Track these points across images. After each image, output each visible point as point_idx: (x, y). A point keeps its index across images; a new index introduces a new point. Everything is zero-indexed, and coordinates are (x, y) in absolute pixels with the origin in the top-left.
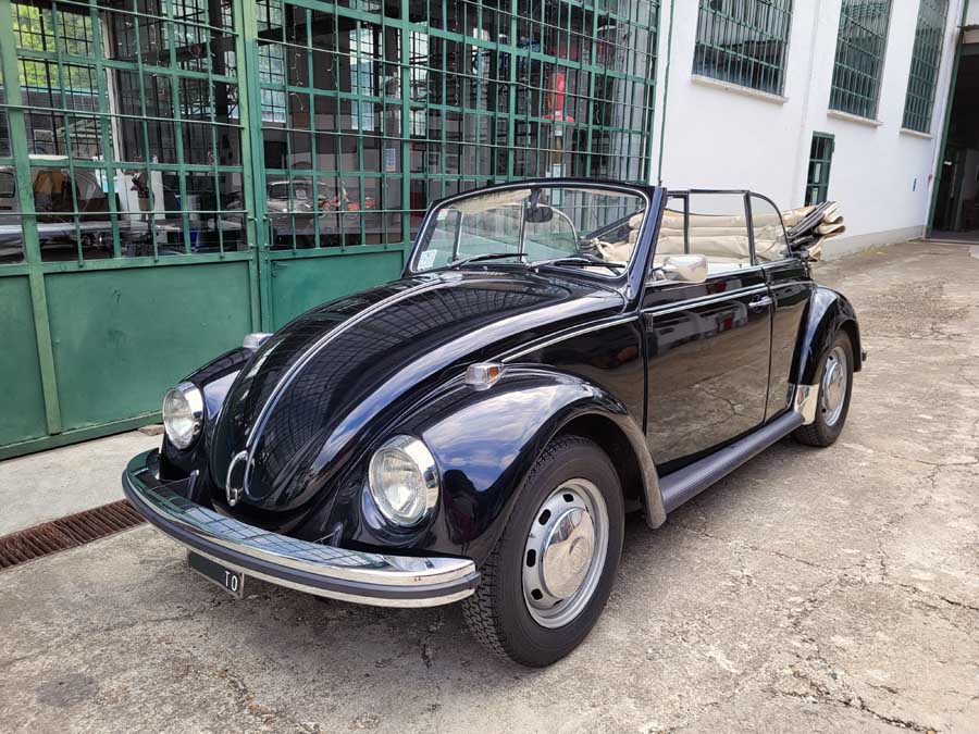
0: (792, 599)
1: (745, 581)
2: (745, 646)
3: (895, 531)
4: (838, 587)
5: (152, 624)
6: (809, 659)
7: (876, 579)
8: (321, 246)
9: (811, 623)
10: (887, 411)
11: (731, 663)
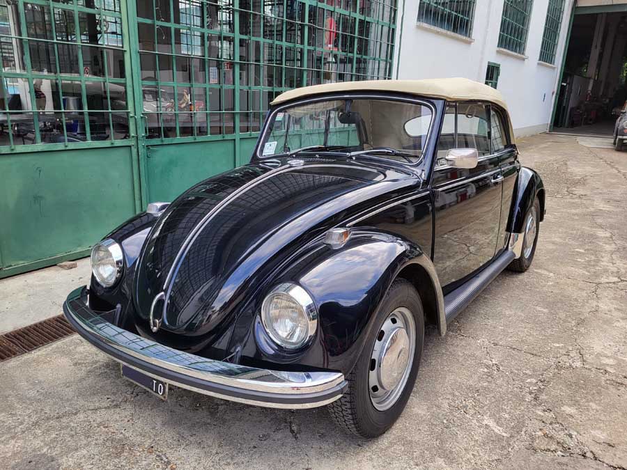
0: (529, 380)
1: (495, 368)
2: (507, 416)
3: (582, 330)
4: (556, 370)
5: (90, 412)
6: (551, 424)
7: (578, 364)
8: (180, 136)
9: (546, 397)
10: (554, 247)
11: (501, 429)
